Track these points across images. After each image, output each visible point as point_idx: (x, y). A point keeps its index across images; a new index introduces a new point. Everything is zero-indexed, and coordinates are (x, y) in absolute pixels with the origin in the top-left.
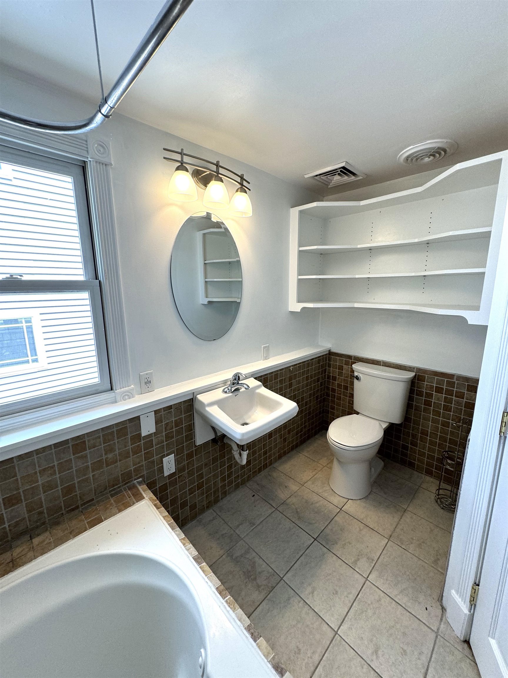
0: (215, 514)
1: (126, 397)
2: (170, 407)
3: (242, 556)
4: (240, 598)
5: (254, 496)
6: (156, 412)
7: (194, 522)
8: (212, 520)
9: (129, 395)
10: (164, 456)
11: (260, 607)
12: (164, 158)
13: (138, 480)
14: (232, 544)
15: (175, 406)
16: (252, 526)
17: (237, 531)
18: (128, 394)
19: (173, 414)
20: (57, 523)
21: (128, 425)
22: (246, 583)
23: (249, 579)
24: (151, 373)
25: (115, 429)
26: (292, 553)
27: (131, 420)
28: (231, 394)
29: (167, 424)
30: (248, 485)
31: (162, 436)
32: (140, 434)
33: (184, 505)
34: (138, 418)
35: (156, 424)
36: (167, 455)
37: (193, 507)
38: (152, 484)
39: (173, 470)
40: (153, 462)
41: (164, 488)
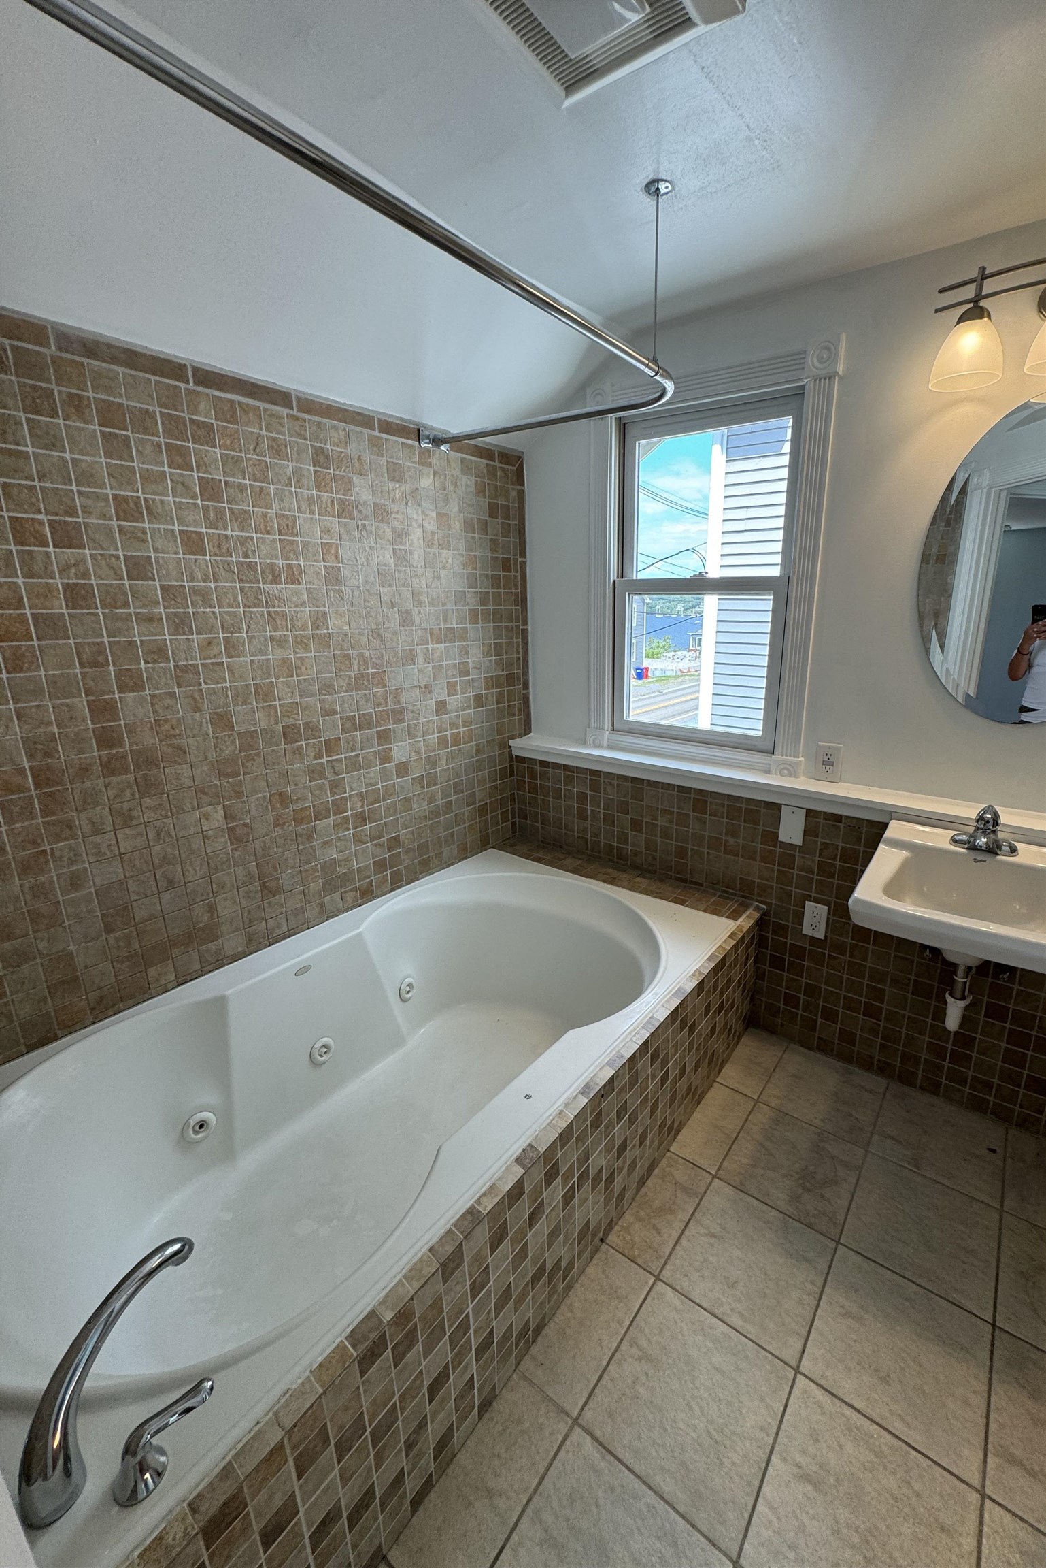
0: (882, 1090)
1: (786, 772)
2: (838, 818)
3: (833, 1157)
4: (762, 1172)
5: (994, 1151)
6: (810, 813)
7: (840, 1064)
8: (866, 1090)
9: (792, 772)
10: (808, 898)
11: (765, 1208)
12: (937, 311)
13: (760, 905)
14: (844, 1134)
15: (849, 820)
16: (909, 1163)
17: (876, 1137)
18: (787, 766)
19: (842, 833)
20: (661, 880)
21: (763, 810)
22: (792, 1176)
23: (800, 1179)
24: (839, 749)
25: (744, 806)
26: (910, 1260)
27: (769, 805)
28: (965, 851)
29: (825, 846)
30: (1011, 1132)
31: (814, 861)
32: (776, 835)
33: (829, 1015)
34: (778, 807)
35: (806, 832)
36: (816, 901)
37: (848, 1037)
38: (781, 929)
39: (820, 935)
40: (789, 894)
41: (799, 952)
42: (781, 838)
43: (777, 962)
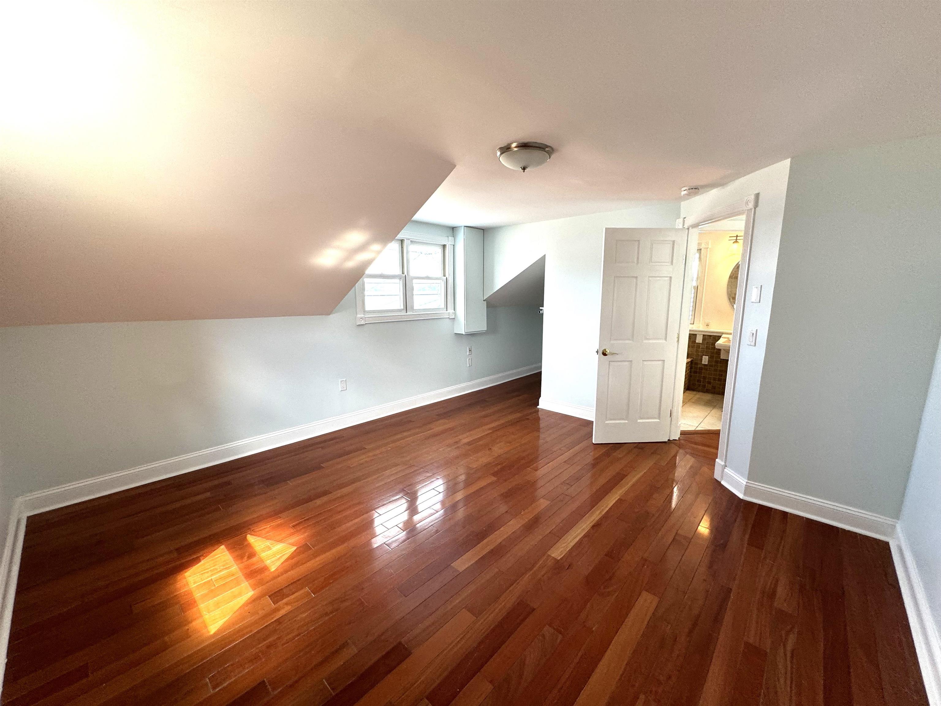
2: (709, 336)
6: (704, 335)
9: (700, 326)
10: (704, 355)
15: (712, 336)
19: (710, 339)
24: (710, 322)
27: (694, 334)
31: (705, 346)
32: (695, 341)
33: (709, 383)
34: (696, 335)
35: (703, 340)
36: (706, 355)
37: (714, 388)
38: (696, 364)
39: (707, 363)
40: (699, 355)
41: (701, 369)
42: (697, 342)
43: (695, 372)
